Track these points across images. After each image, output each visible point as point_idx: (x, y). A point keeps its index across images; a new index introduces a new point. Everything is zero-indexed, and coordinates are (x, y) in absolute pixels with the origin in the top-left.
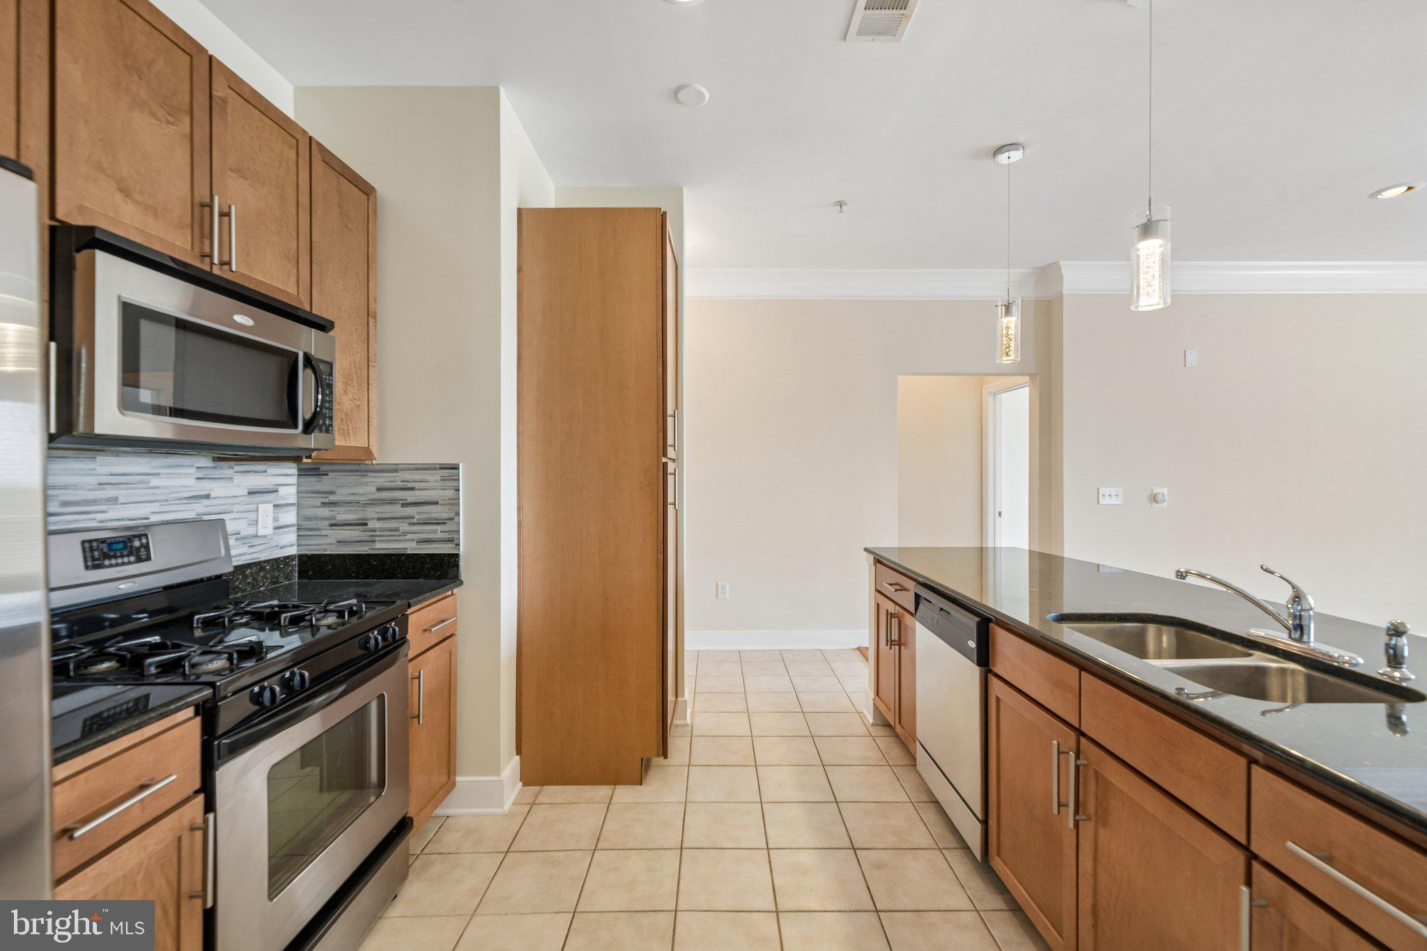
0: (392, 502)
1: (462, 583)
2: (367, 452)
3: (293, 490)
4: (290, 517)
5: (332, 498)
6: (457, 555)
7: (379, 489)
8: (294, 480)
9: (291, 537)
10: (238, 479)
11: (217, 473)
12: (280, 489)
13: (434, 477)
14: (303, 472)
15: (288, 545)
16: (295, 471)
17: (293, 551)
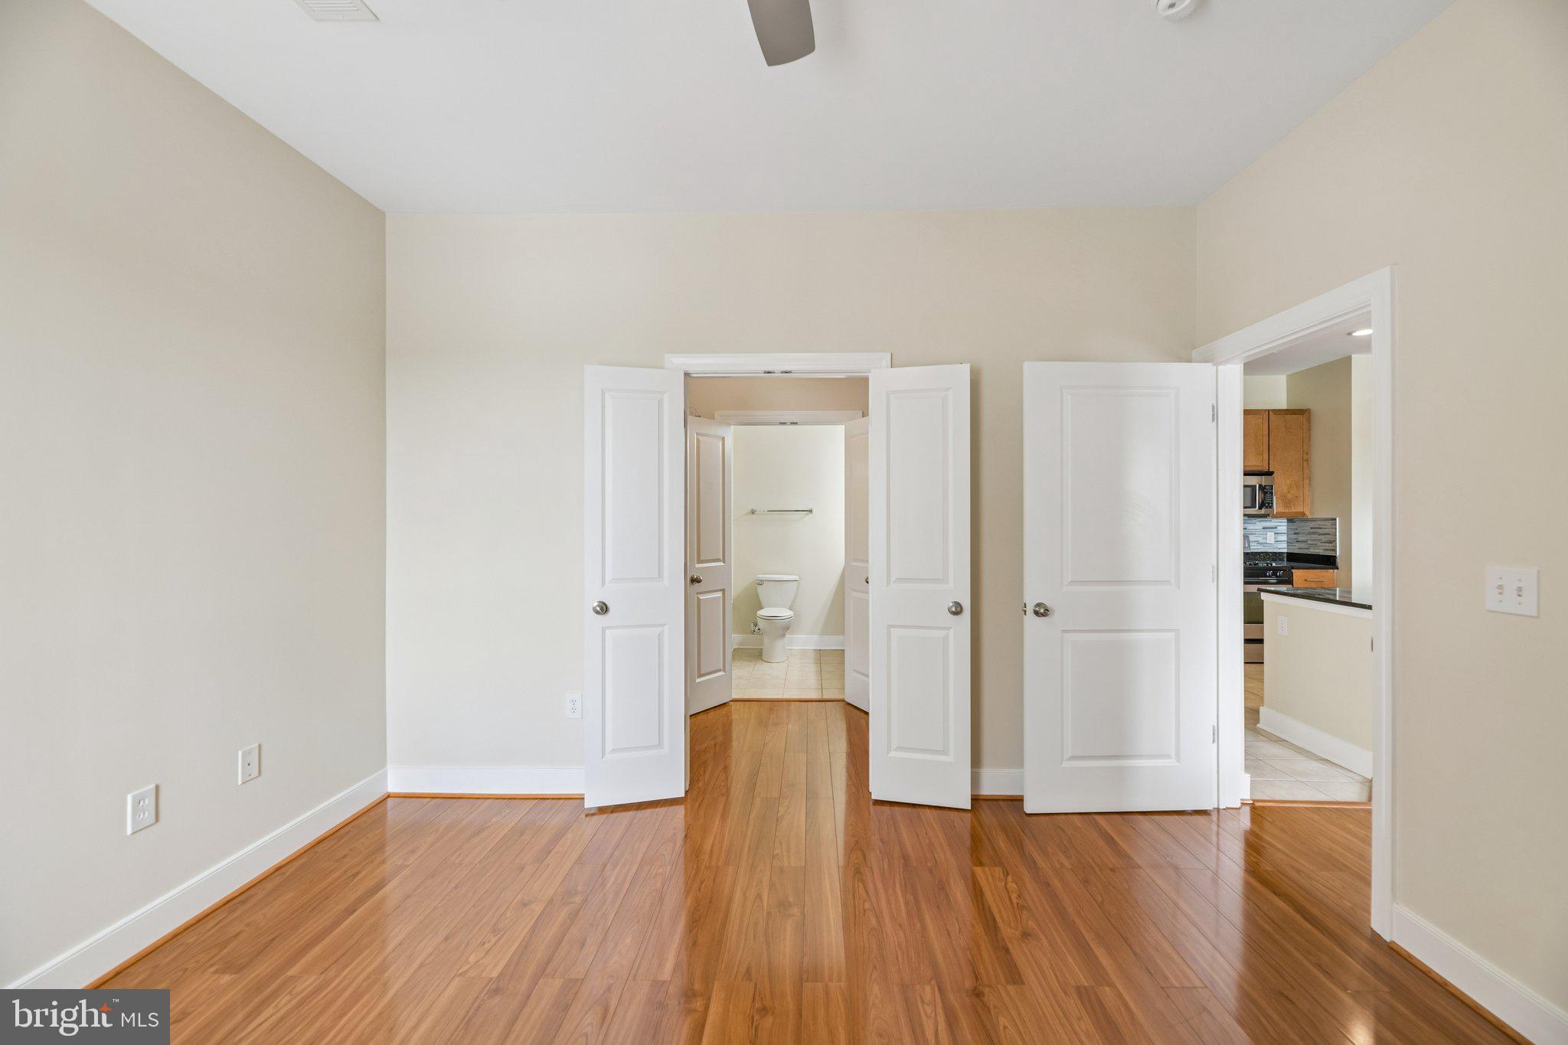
0: (1315, 533)
1: (1337, 568)
2: (1303, 514)
3: (1286, 528)
4: (1284, 538)
5: (1297, 531)
6: (1335, 557)
7: (1311, 528)
8: (1286, 524)
9: (1285, 545)
10: (1258, 523)
11: (1250, 522)
12: (1278, 528)
13: (1328, 524)
14: (1290, 521)
15: (1283, 548)
16: (1286, 521)
17: (1285, 551)
